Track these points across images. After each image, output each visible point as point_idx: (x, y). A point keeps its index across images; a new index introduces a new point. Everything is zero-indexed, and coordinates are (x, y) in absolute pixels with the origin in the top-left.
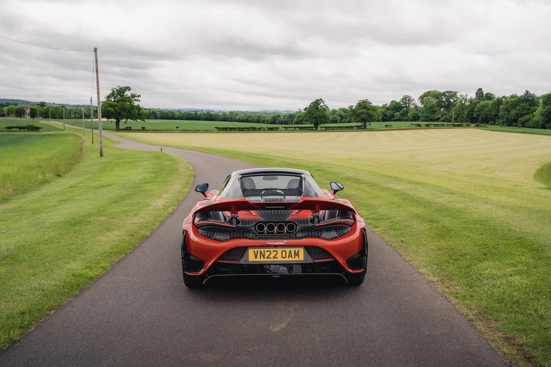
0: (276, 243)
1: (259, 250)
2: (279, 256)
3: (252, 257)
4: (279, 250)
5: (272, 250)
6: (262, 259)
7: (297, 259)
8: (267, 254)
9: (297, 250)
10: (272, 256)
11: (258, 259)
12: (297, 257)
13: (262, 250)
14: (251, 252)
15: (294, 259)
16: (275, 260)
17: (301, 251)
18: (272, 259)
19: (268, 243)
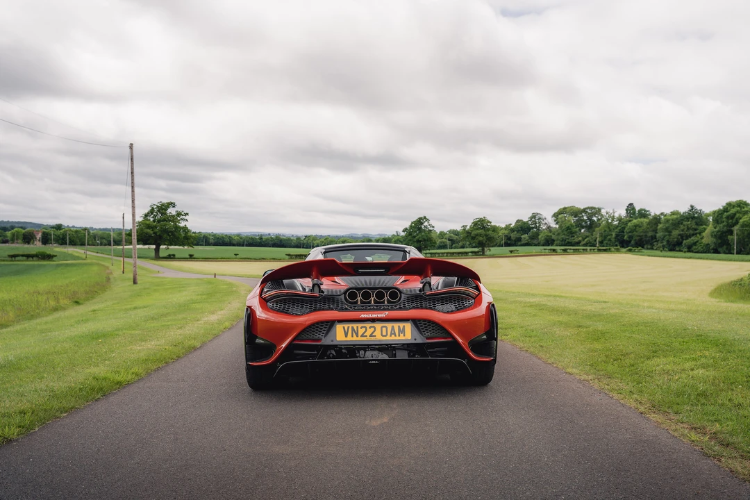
0: (374, 316)
1: (350, 326)
2: (378, 333)
3: (342, 335)
4: (378, 326)
5: (368, 325)
6: (355, 338)
7: (402, 337)
8: (361, 332)
9: (401, 325)
10: (368, 333)
11: (349, 338)
12: (402, 335)
13: (355, 326)
14: (339, 328)
15: (397, 338)
16: (372, 338)
17: (408, 327)
18: (369, 338)
19: (363, 316)
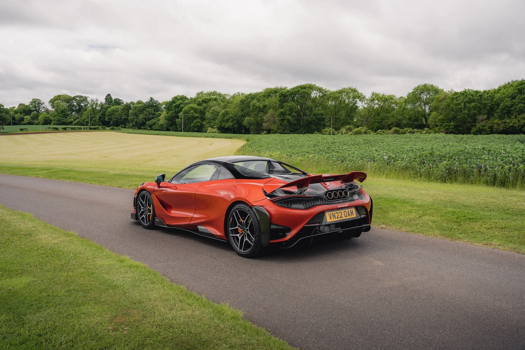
0: (343, 206)
1: (331, 213)
2: (343, 215)
3: (329, 218)
4: (342, 211)
5: (338, 212)
6: (335, 220)
7: (353, 217)
8: (336, 215)
9: (351, 209)
10: (339, 216)
11: (332, 220)
12: (352, 215)
13: (333, 212)
14: (327, 215)
15: (351, 217)
16: (342, 219)
17: (354, 210)
18: (340, 219)
19: (339, 207)
